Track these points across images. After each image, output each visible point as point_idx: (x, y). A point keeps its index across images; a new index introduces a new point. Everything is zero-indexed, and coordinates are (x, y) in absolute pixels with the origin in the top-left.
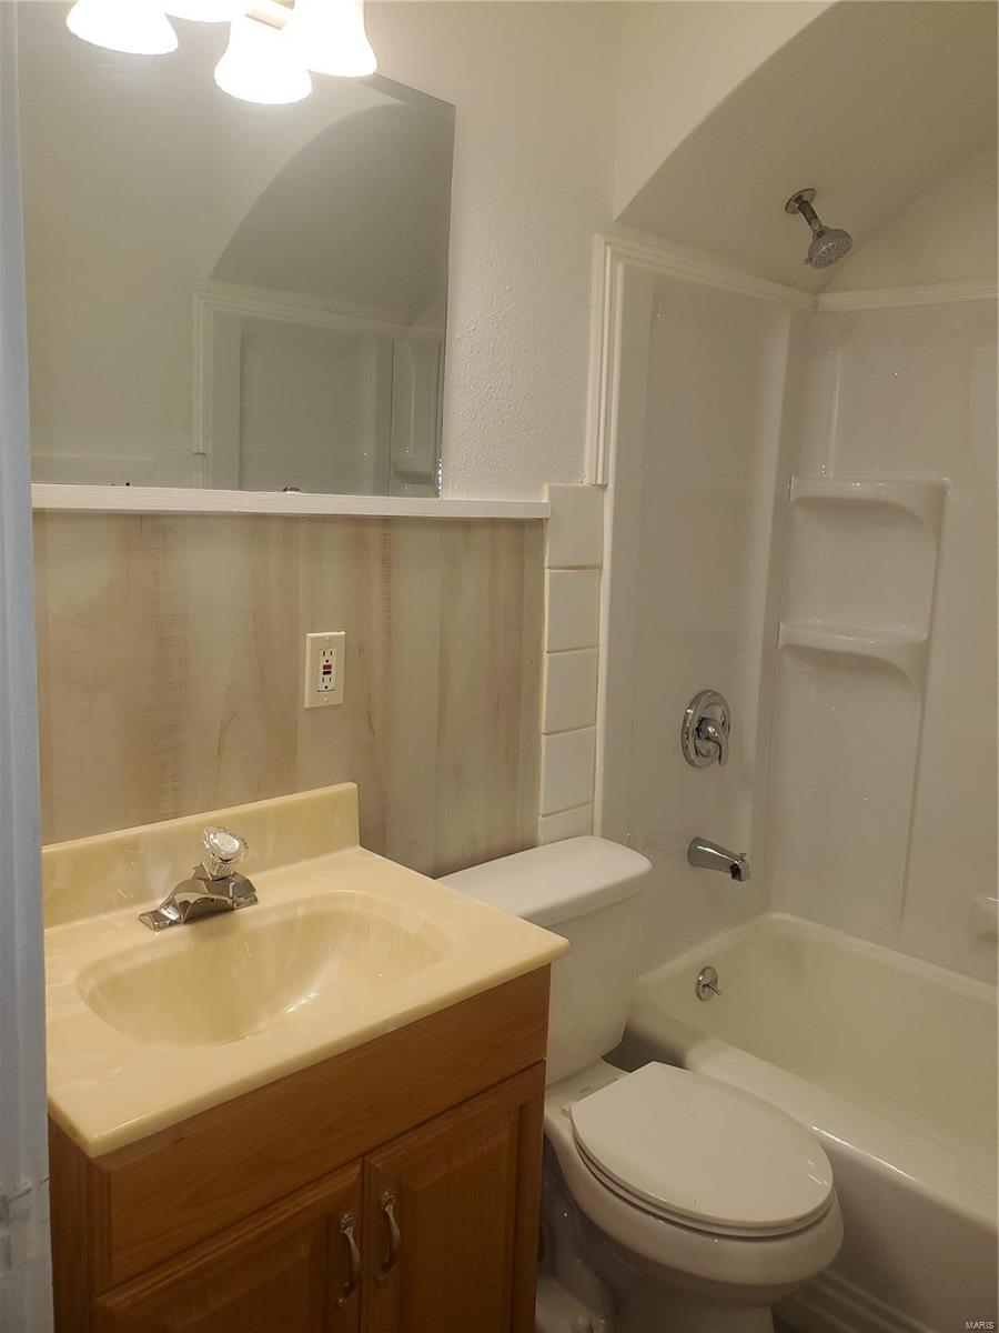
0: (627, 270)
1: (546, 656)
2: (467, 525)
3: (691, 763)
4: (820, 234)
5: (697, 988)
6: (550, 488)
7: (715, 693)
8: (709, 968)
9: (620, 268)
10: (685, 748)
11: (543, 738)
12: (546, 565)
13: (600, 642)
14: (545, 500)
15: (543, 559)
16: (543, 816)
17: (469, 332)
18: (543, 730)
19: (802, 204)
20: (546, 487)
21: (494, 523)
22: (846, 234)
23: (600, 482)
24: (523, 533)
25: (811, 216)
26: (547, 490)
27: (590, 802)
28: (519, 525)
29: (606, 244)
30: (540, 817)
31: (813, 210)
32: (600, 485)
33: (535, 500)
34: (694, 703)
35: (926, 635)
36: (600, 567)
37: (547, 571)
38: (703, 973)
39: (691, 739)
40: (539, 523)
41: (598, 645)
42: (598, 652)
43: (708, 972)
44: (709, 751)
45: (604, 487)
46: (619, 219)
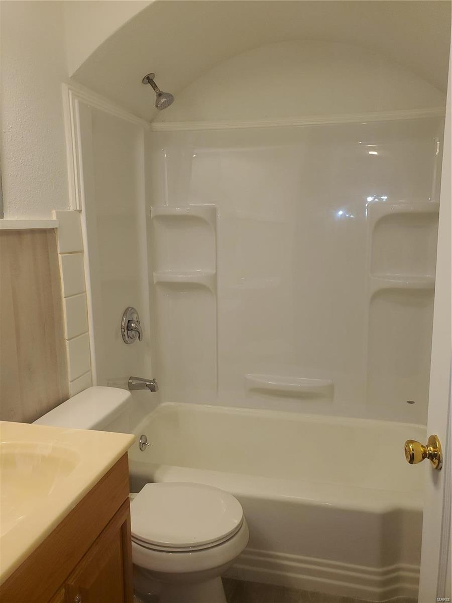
0: (80, 103)
1: (64, 300)
2: (19, 233)
3: (126, 342)
4: (160, 95)
5: (140, 446)
6: (57, 213)
7: (132, 308)
8: (143, 435)
9: (76, 101)
10: (123, 335)
11: (67, 343)
12: (59, 252)
13: (87, 290)
14: (54, 218)
15: (57, 250)
16: (71, 382)
17: (9, 129)
18: (67, 338)
19: (149, 80)
20: (54, 212)
21: (32, 231)
22: (171, 95)
23: (78, 209)
24: (46, 236)
25: (155, 87)
26: (55, 213)
27: (91, 370)
28: (44, 232)
29: (69, 89)
30: (70, 383)
31: (155, 83)
32: (78, 210)
33: (50, 219)
34: (125, 313)
35: (215, 272)
36: (82, 252)
37: (59, 255)
38: (141, 438)
39: (126, 331)
40: (52, 231)
41: (86, 291)
42: (86, 295)
43: (143, 438)
44: (133, 335)
45: (80, 211)
46: (72, 77)
